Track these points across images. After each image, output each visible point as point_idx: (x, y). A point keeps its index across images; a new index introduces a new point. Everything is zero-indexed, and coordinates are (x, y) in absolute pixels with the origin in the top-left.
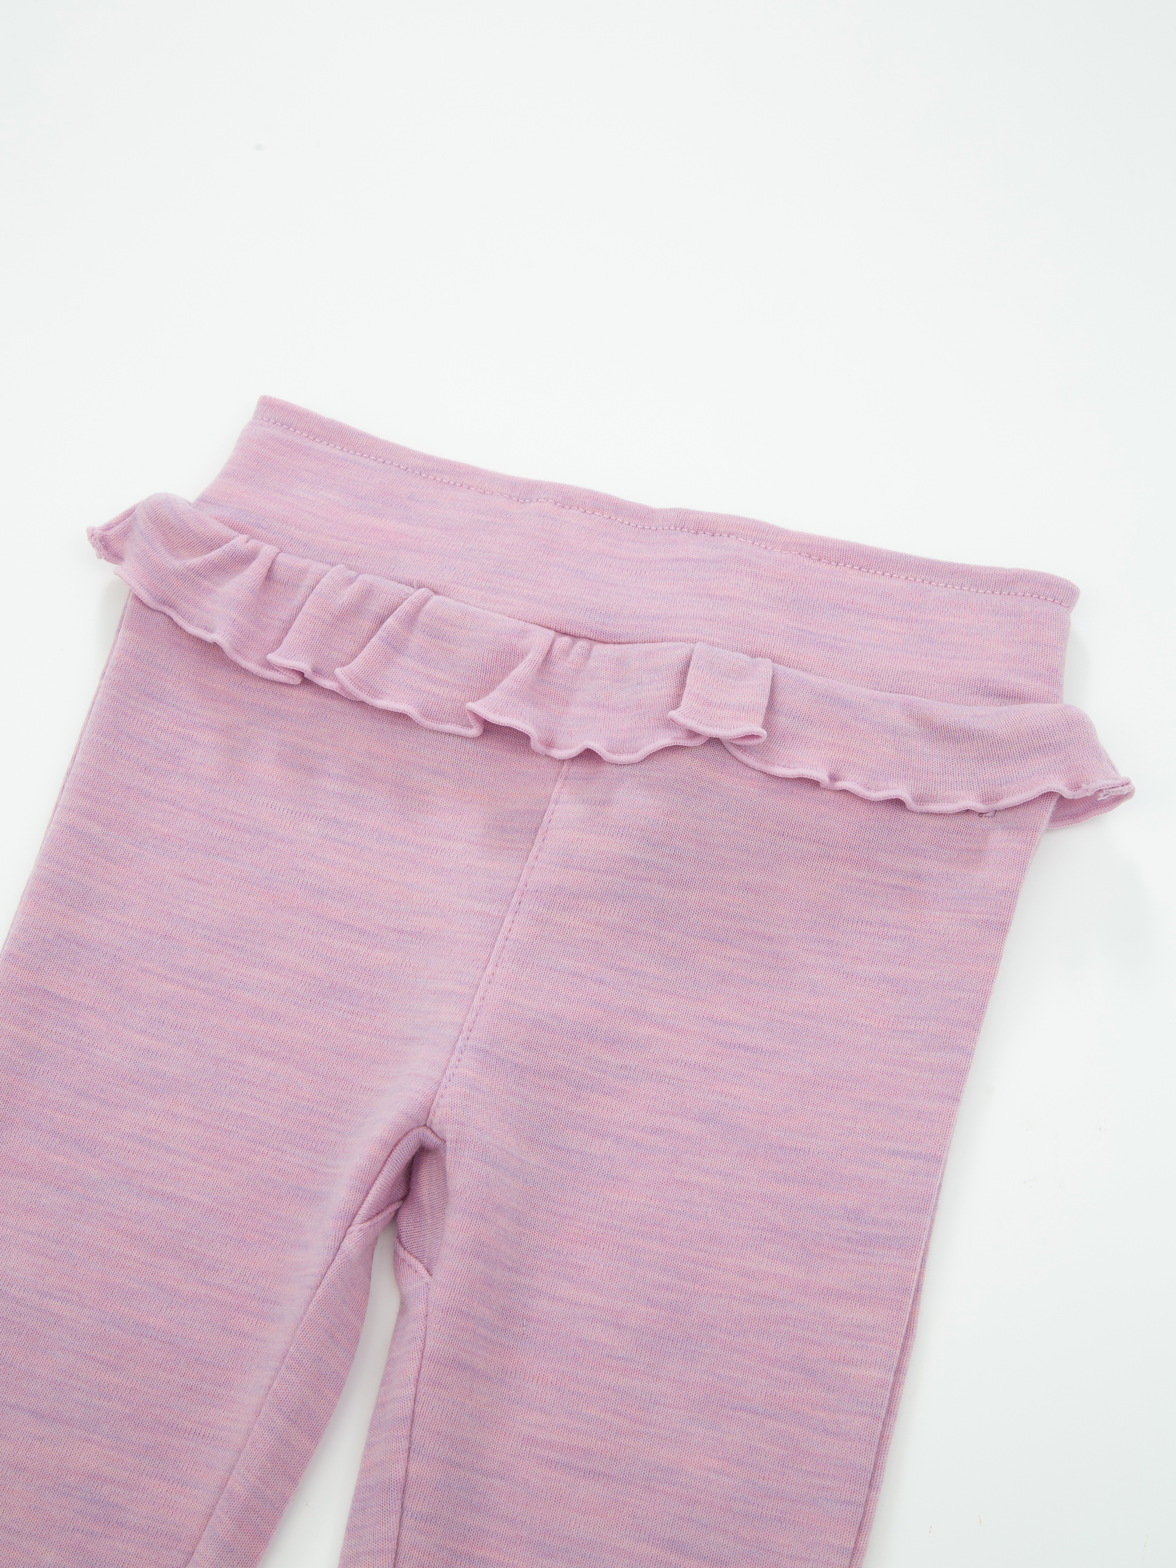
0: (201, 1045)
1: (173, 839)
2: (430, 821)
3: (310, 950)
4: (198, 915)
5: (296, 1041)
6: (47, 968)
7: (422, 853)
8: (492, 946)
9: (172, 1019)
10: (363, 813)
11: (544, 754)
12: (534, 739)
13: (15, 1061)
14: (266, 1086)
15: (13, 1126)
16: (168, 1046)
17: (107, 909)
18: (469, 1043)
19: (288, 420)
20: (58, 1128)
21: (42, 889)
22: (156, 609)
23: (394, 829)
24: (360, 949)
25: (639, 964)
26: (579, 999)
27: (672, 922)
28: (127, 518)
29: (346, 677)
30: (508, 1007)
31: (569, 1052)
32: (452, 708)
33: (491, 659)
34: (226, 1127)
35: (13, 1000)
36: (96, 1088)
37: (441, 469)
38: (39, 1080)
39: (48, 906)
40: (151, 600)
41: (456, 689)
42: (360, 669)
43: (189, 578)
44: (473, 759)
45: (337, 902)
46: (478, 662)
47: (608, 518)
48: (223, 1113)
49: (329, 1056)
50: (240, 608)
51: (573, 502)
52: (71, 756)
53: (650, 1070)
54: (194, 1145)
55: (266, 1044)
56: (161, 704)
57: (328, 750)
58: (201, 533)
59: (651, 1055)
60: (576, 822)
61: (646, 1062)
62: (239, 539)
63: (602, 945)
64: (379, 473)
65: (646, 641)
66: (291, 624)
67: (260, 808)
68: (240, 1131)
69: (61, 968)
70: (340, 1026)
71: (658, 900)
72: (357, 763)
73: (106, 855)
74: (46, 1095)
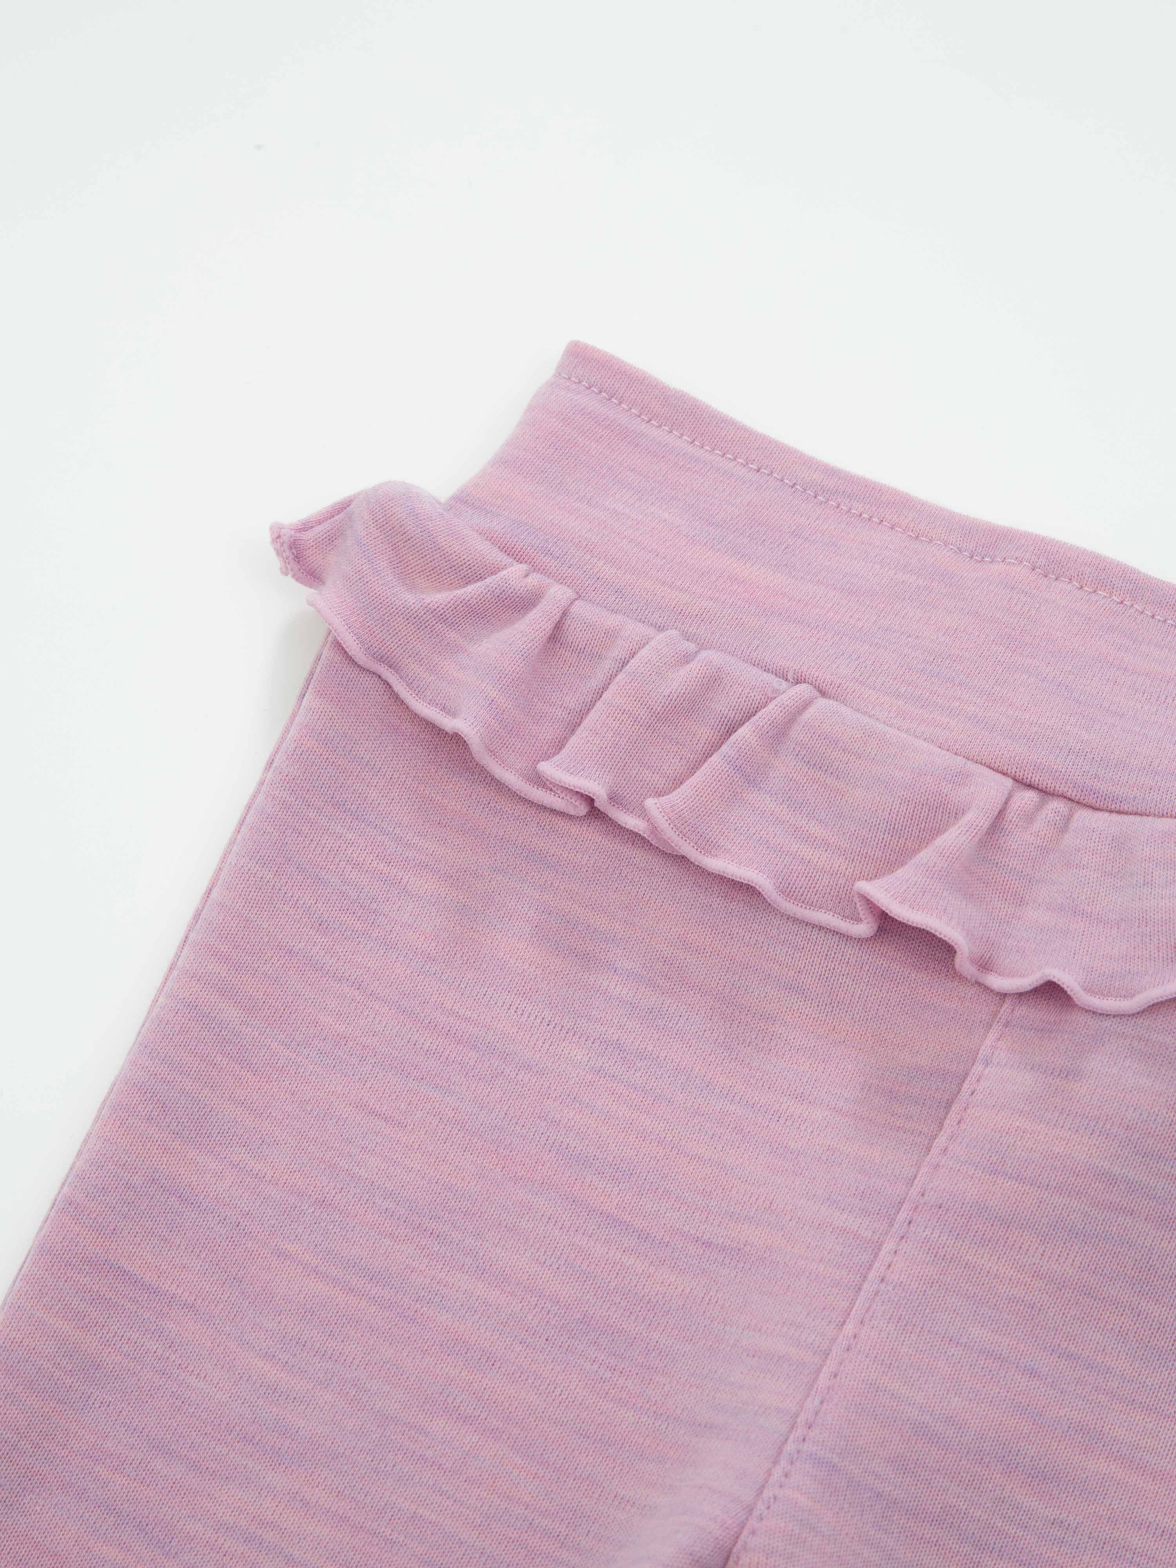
0: (361, 1391)
1: (351, 1043)
2: (772, 1066)
3: (554, 1255)
4: (379, 1174)
5: (516, 1405)
6: (127, 1232)
7: (754, 1118)
8: (857, 1289)
9: (318, 1340)
10: (664, 1038)
11: (973, 980)
12: (962, 954)
13: (58, 1380)
14: (461, 1474)
15: (42, 1487)
16: (308, 1386)
17: (234, 1146)
18: (807, 1447)
19: (611, 385)
20: (115, 1501)
21: (135, 1101)
22: (368, 668)
23: (712, 1072)
24: (636, 1265)
25: (1099, 1351)
26: (993, 1398)
27: (1163, 1288)
28: (337, 514)
29: (663, 814)
30: (875, 1396)
31: (968, 1485)
32: (830, 886)
33: (903, 814)
34: (388, 1534)
35: (68, 1278)
36: (183, 1441)
37: (850, 492)
38: (92, 1416)
39: (140, 1131)
40: (361, 653)
41: (840, 856)
42: (686, 805)
43: (427, 624)
44: (854, 974)
45: (606, 1181)
46: (882, 816)
47: (1118, 603)
48: (385, 1510)
49: (568, 1436)
50: (504, 682)
51: (1063, 569)
52: (203, 889)
53: (1101, 1534)
54: (332, 1557)
55: (467, 1402)
56: (357, 822)
57: (617, 929)
58: (455, 554)
59: (1106, 1509)
60: (1018, 1100)
61: (1096, 1520)
62: (514, 569)
63: (1040, 1310)
64: (748, 488)
65: (1165, 813)
66: (582, 718)
67: (498, 1011)
68: (410, 1544)
69: (150, 1235)
70: (591, 1389)
71: (1142, 1247)
72: (662, 955)
73: (241, 1057)
74: (102, 1442)
